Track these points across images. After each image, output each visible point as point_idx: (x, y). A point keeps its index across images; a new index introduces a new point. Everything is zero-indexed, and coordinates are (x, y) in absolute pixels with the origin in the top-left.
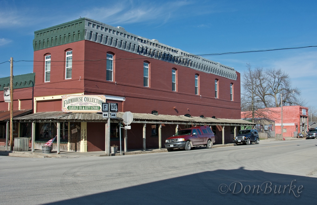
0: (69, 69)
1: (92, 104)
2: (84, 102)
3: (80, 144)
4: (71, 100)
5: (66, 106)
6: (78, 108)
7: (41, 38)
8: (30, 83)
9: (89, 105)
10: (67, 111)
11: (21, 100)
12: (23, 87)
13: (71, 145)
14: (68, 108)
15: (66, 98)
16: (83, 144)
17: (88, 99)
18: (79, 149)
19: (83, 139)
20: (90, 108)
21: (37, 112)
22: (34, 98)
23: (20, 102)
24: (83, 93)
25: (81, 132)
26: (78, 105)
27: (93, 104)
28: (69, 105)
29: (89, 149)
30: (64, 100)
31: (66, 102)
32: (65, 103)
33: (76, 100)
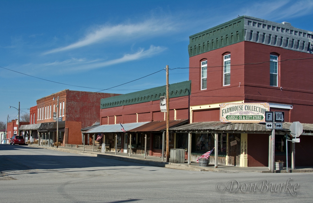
0: (227, 74)
1: (253, 113)
2: (244, 111)
3: (239, 157)
4: (230, 109)
5: (225, 115)
6: (238, 117)
7: (197, 43)
8: (186, 91)
9: (250, 114)
10: (226, 121)
11: (176, 110)
12: (179, 95)
13: (230, 158)
14: (227, 117)
15: (224, 107)
16: (243, 158)
17: (249, 108)
18: (239, 163)
19: (244, 153)
20: (252, 118)
21: (193, 122)
22: (191, 107)
23: (175, 111)
24: (243, 101)
25: (241, 144)
26: (238, 114)
27: (255, 113)
28: (228, 114)
29: (250, 164)
30: (222, 109)
31: (224, 111)
32: (223, 113)
33: (235, 108)
